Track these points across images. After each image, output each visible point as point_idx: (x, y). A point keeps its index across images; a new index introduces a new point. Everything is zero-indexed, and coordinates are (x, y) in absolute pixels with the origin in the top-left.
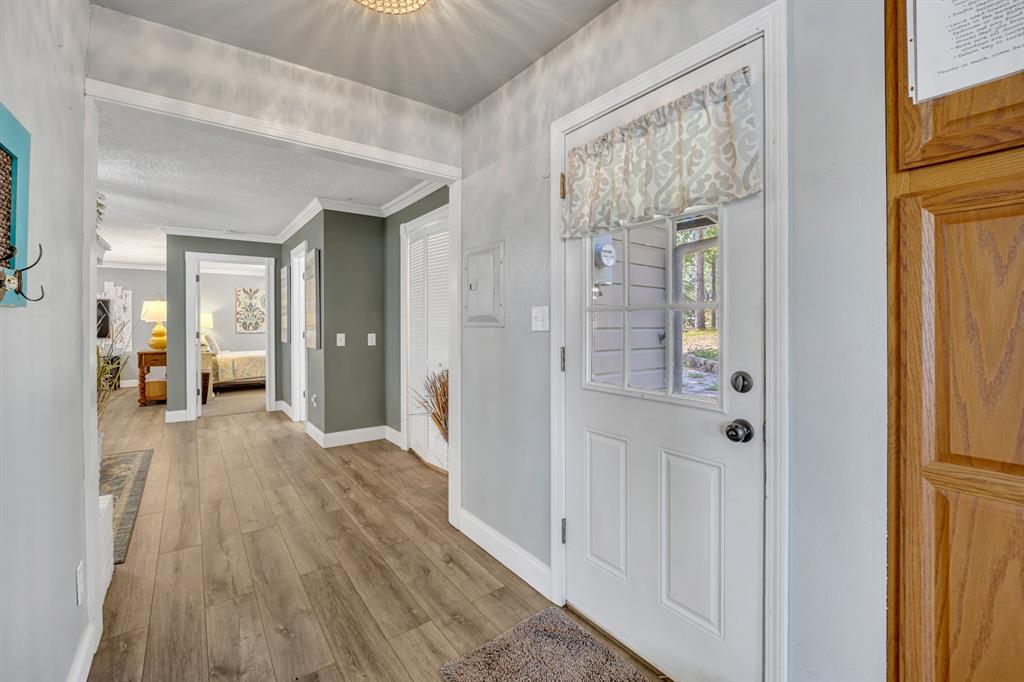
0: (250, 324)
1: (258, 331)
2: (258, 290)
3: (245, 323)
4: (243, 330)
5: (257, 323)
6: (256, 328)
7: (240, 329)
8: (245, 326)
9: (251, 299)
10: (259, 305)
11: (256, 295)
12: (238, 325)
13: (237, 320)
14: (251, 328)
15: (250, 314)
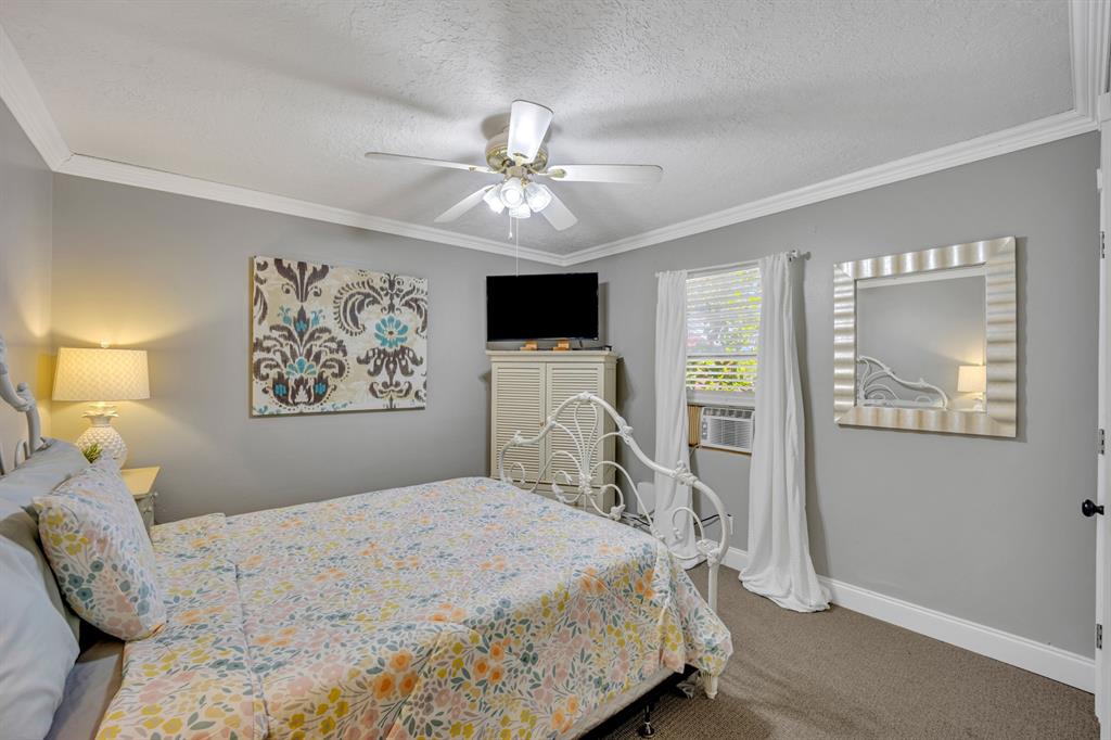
0: (300, 382)
1: (328, 406)
2: (325, 269)
3: (280, 381)
4: (274, 406)
5: (321, 380)
6: (319, 398)
7: (265, 401)
8: (283, 391)
9: (303, 296)
10: (329, 321)
11: (320, 284)
12: (258, 385)
13: (255, 369)
14: (302, 396)
15: (301, 350)
